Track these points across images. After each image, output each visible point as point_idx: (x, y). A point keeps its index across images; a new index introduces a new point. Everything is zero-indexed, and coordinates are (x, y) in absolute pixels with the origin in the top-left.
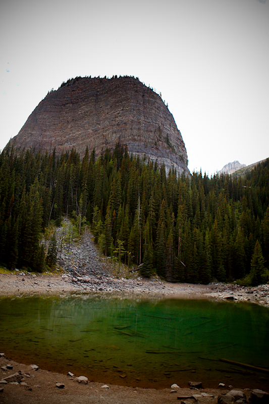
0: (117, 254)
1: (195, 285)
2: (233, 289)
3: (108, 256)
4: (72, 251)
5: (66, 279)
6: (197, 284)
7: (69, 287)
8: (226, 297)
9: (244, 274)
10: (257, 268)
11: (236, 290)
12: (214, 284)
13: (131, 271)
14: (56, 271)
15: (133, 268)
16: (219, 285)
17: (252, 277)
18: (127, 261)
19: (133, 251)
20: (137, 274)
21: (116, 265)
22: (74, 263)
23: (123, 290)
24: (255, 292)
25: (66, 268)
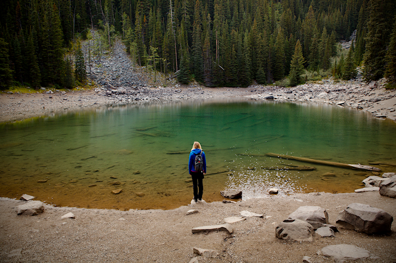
0: (152, 62)
1: (235, 89)
2: (272, 91)
3: (142, 65)
4: (104, 64)
5: (100, 93)
6: (236, 87)
7: (103, 101)
8: (266, 97)
9: (283, 76)
10: (297, 69)
11: (275, 91)
12: (253, 86)
13: (168, 79)
14: (88, 86)
15: (170, 76)
16: (259, 87)
17: (292, 77)
18: (163, 69)
19: (169, 58)
20: (174, 81)
21: (152, 74)
22: (107, 76)
23: (160, 98)
24: (294, 92)
25: (99, 82)
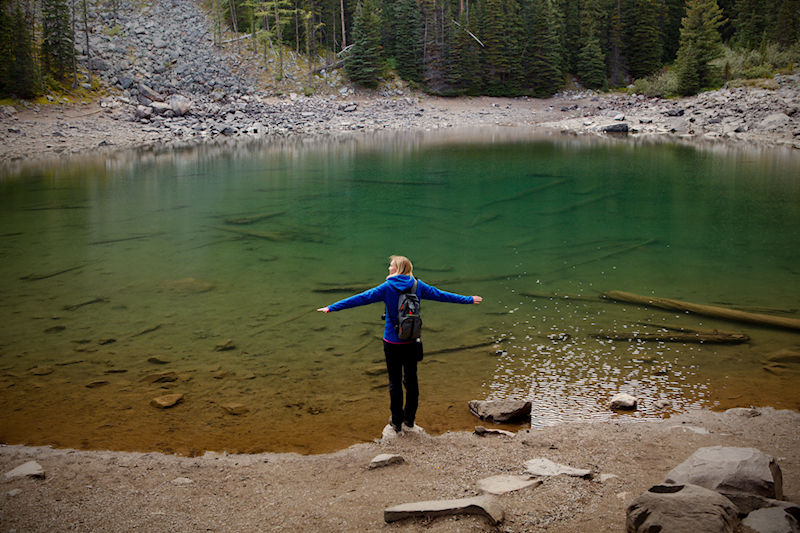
0: (270, 23)
1: (514, 102)
2: (623, 108)
3: (242, 30)
4: (128, 25)
5: (116, 113)
6: (519, 97)
7: (127, 134)
8: (605, 126)
9: (659, 63)
10: (699, 43)
11: (634, 110)
12: (570, 95)
13: (318, 72)
14: (80, 90)
15: (323, 62)
16: (587, 97)
17: (684, 68)
18: (302, 42)
19: (319, 9)
20: (336, 77)
21: (271, 56)
22: (138, 62)
23: (295, 127)
24: (690, 111)
25: (114, 80)
